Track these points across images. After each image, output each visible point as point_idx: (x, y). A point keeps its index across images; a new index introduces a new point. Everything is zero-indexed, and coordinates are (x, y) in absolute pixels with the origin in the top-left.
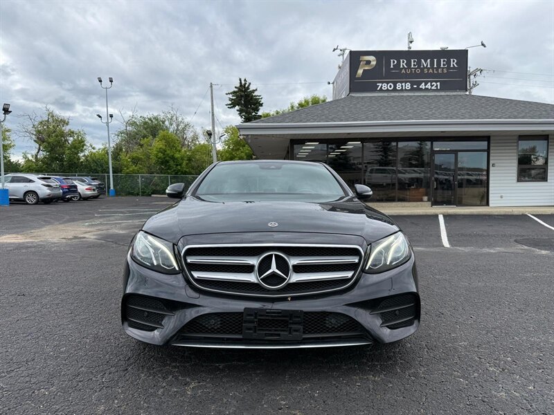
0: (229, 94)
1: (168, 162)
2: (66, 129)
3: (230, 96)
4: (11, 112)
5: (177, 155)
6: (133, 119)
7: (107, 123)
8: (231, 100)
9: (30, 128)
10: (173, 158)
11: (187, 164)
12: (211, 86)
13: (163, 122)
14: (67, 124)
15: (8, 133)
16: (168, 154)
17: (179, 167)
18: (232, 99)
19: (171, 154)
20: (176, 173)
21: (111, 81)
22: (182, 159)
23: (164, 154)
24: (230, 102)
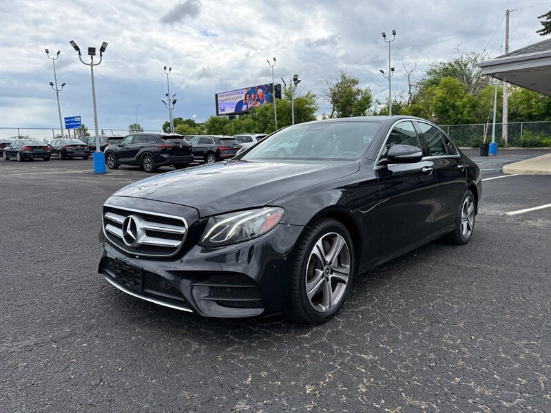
0: (543, 16)
1: (448, 111)
2: (355, 88)
3: (544, 19)
4: (300, 81)
5: (458, 103)
6: (433, 67)
7: (389, 78)
8: (543, 23)
9: (329, 91)
10: (454, 107)
11: (469, 112)
12: (508, 14)
13: (465, 65)
14: (357, 83)
15: (314, 98)
16: (448, 103)
17: (459, 116)
18: (547, 23)
19: (451, 103)
20: (456, 123)
21: (394, 34)
22: (464, 107)
23: (444, 103)
24: (543, 27)
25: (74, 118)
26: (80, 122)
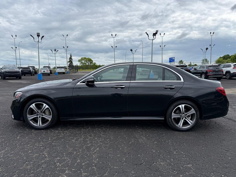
25: (172, 58)
26: (174, 59)
